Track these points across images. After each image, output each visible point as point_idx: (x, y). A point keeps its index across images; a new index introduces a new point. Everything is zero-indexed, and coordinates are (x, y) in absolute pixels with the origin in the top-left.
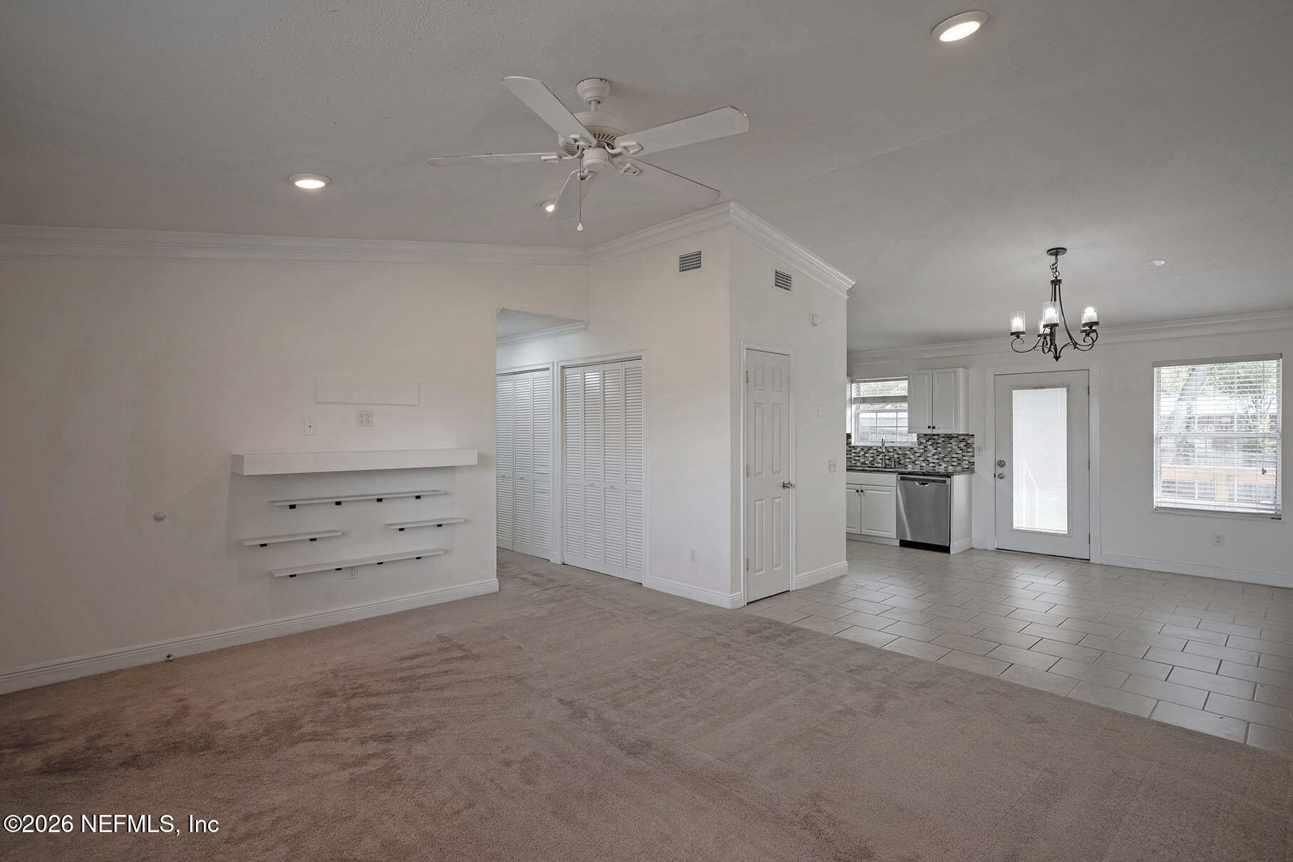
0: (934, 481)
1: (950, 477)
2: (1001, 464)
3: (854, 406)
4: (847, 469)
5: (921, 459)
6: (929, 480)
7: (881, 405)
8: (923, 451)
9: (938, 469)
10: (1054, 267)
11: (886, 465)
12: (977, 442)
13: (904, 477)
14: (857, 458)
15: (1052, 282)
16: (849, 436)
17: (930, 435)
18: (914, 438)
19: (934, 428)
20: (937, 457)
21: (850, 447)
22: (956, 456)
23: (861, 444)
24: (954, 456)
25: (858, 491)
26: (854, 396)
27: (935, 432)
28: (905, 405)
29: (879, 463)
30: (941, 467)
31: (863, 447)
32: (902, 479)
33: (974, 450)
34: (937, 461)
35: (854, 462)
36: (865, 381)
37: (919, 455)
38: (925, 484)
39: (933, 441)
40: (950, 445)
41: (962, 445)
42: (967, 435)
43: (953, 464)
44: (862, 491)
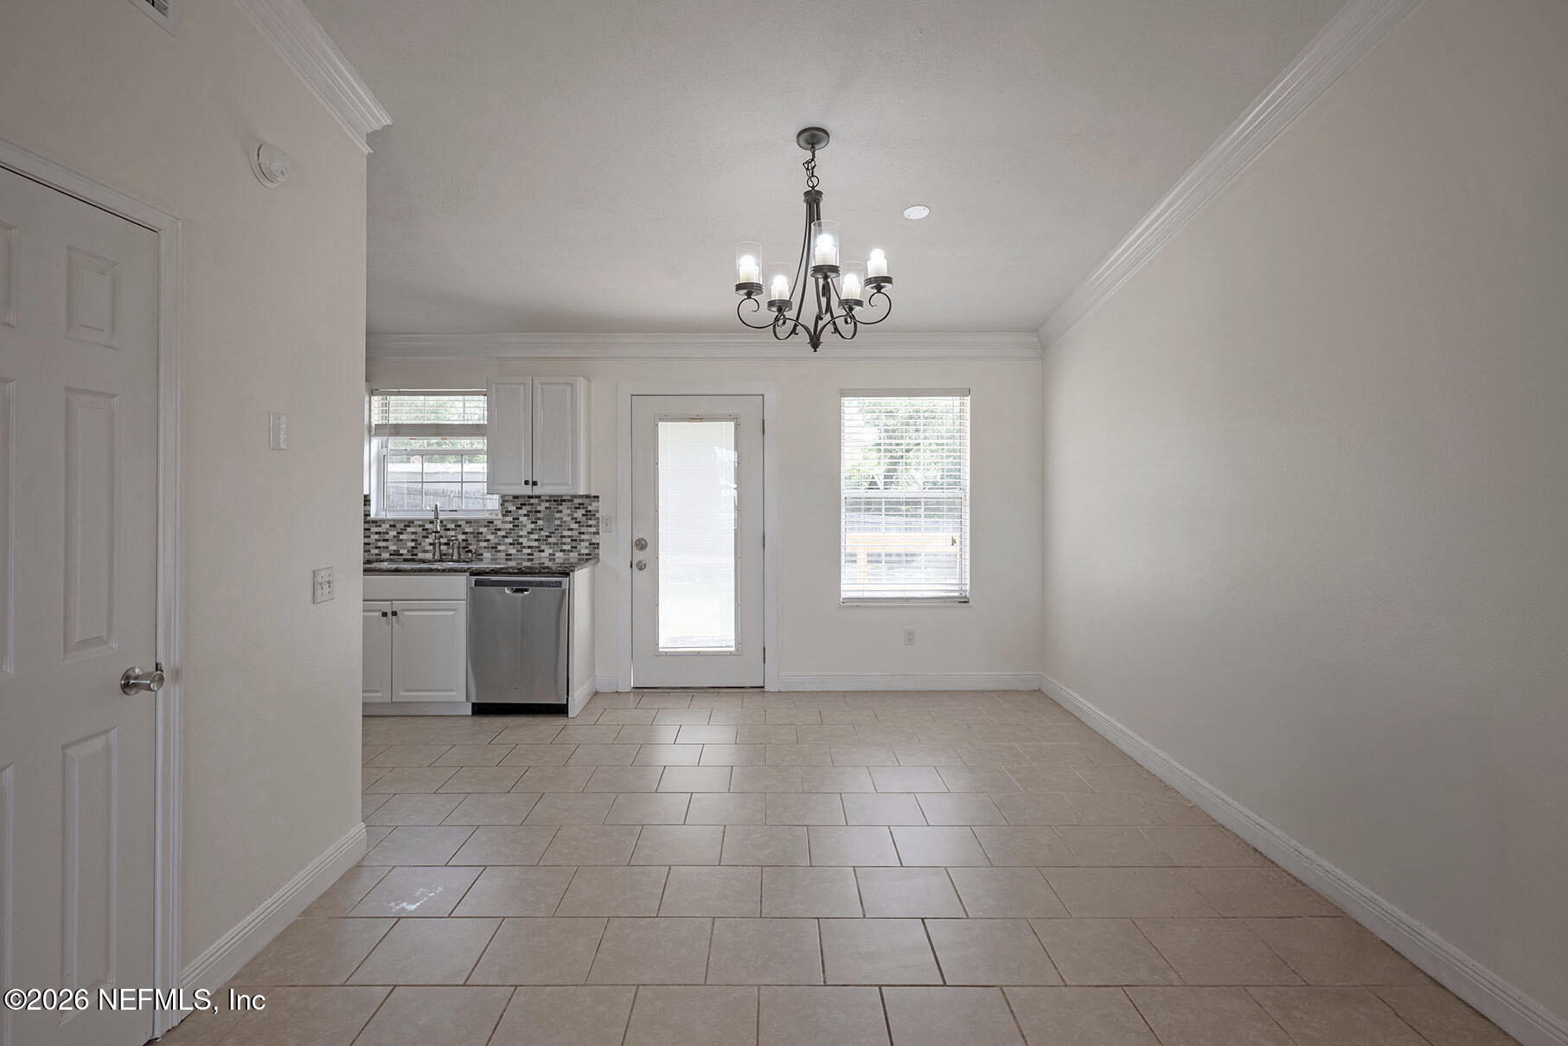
0: (541, 584)
1: (567, 575)
2: (641, 545)
3: (376, 442)
4: (365, 571)
5: (510, 540)
6: (530, 584)
7: (434, 440)
8: (511, 526)
9: (543, 558)
10: (810, 166)
11: (441, 555)
12: (603, 508)
13: (482, 579)
14: (381, 544)
15: (807, 194)
16: (367, 500)
17: (523, 497)
18: (494, 503)
19: (535, 483)
20: (536, 537)
21: (369, 523)
22: (569, 533)
23: (391, 516)
24: (565, 533)
25: (385, 614)
26: (376, 420)
27: (537, 491)
28: (480, 443)
29: (427, 551)
30: (543, 554)
31: (394, 520)
32: (478, 583)
33: (598, 522)
34: (536, 544)
35: (377, 551)
36: (399, 394)
37: (503, 533)
38: (522, 591)
39: (529, 508)
40: (558, 515)
41: (579, 514)
42: (588, 497)
43: (565, 547)
44: (394, 614)
